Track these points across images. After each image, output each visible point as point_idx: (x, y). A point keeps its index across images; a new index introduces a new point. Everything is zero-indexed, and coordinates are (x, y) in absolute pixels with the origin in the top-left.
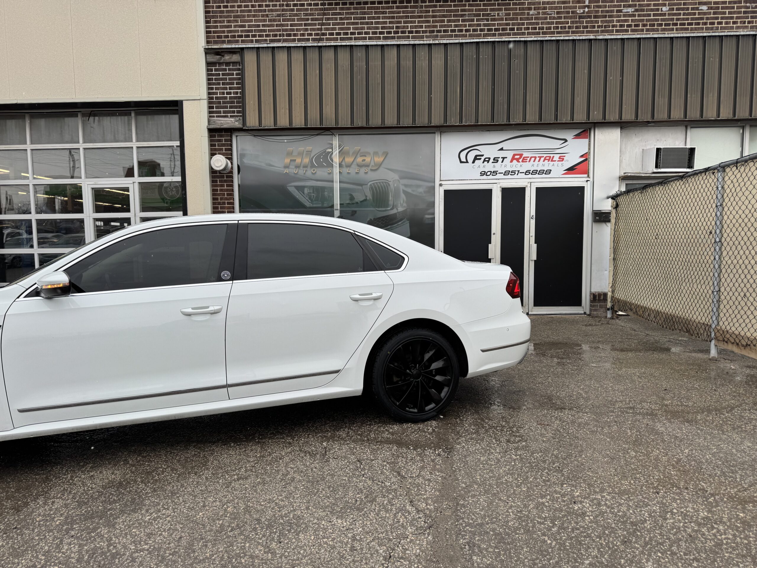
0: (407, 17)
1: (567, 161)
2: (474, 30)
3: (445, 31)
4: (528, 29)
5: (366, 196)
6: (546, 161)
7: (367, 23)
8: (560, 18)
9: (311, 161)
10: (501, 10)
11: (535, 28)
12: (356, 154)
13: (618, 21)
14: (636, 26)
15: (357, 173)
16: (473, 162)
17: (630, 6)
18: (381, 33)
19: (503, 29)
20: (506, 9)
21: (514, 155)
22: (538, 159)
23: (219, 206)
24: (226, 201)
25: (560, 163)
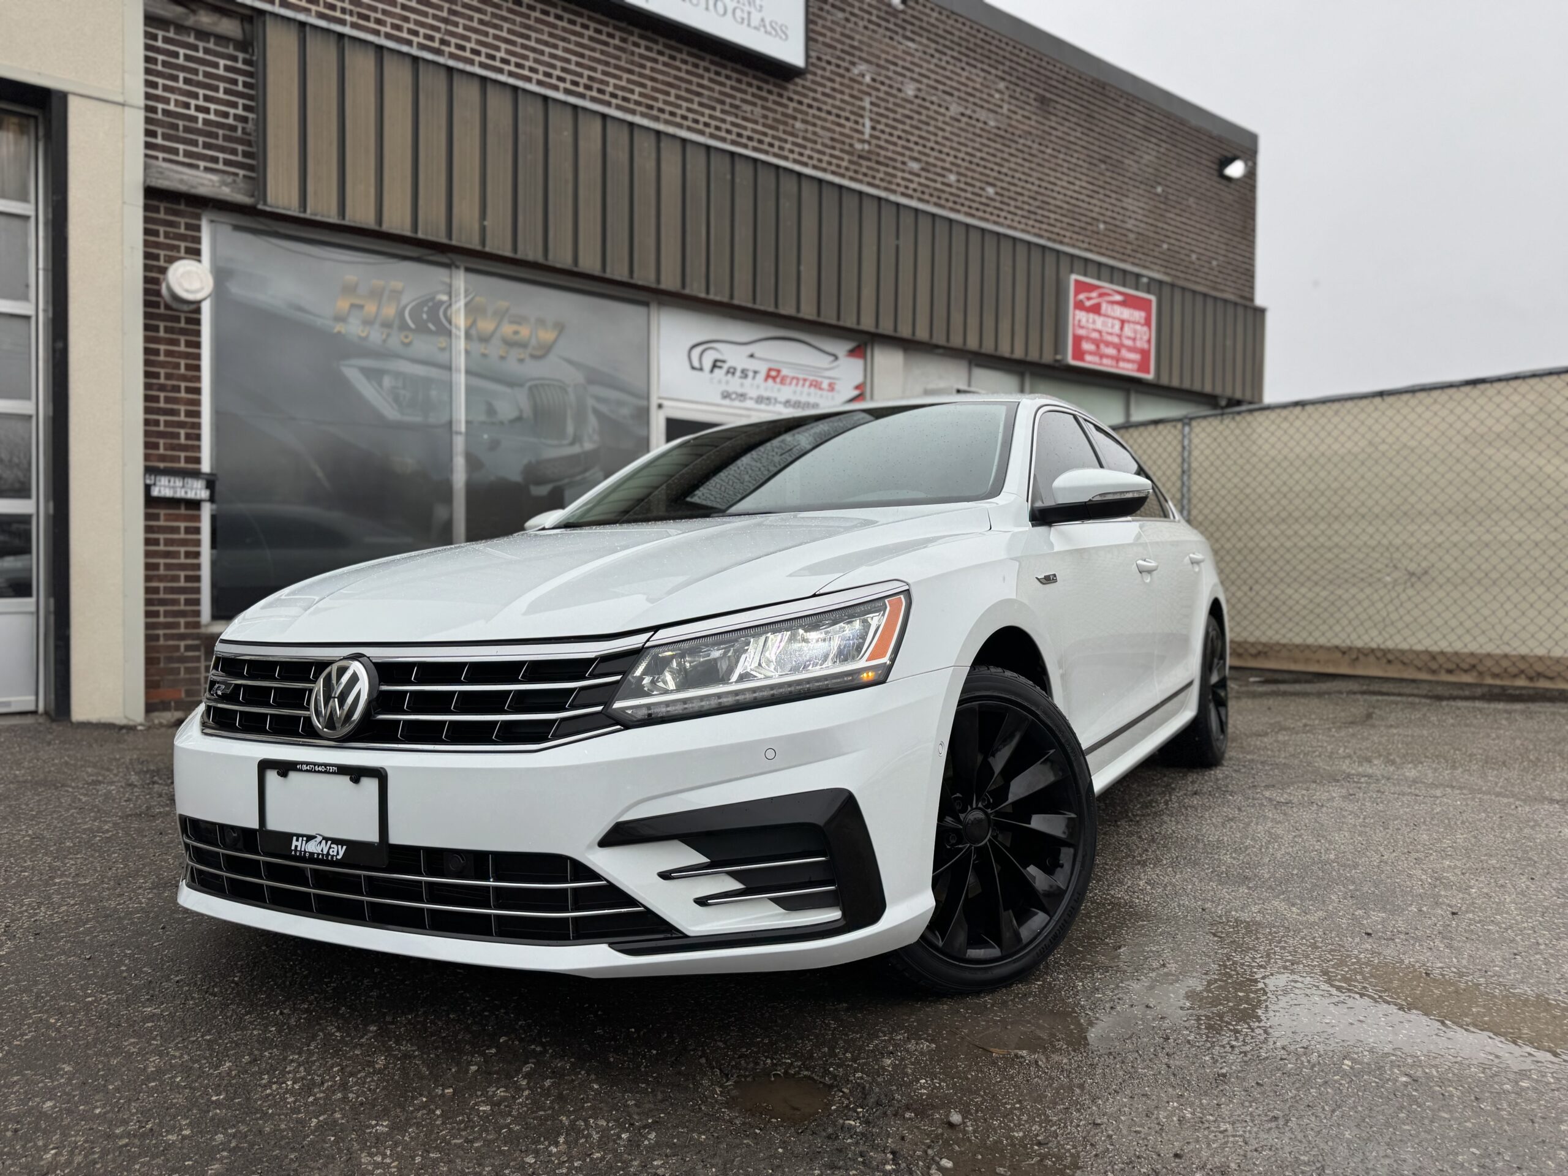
0: (607, 64)
1: (839, 392)
2: (718, 128)
3: (672, 114)
4: (792, 151)
5: (521, 411)
6: (812, 386)
7: (534, 50)
8: (834, 148)
9: (401, 314)
10: (755, 104)
11: (801, 154)
12: (501, 316)
13: (903, 179)
14: (923, 193)
15: (502, 358)
16: (712, 371)
17: (915, 160)
18: (560, 79)
19: (760, 142)
20: (763, 107)
21: (770, 370)
22: (800, 381)
23: (162, 395)
24: (183, 385)
25: (830, 394)
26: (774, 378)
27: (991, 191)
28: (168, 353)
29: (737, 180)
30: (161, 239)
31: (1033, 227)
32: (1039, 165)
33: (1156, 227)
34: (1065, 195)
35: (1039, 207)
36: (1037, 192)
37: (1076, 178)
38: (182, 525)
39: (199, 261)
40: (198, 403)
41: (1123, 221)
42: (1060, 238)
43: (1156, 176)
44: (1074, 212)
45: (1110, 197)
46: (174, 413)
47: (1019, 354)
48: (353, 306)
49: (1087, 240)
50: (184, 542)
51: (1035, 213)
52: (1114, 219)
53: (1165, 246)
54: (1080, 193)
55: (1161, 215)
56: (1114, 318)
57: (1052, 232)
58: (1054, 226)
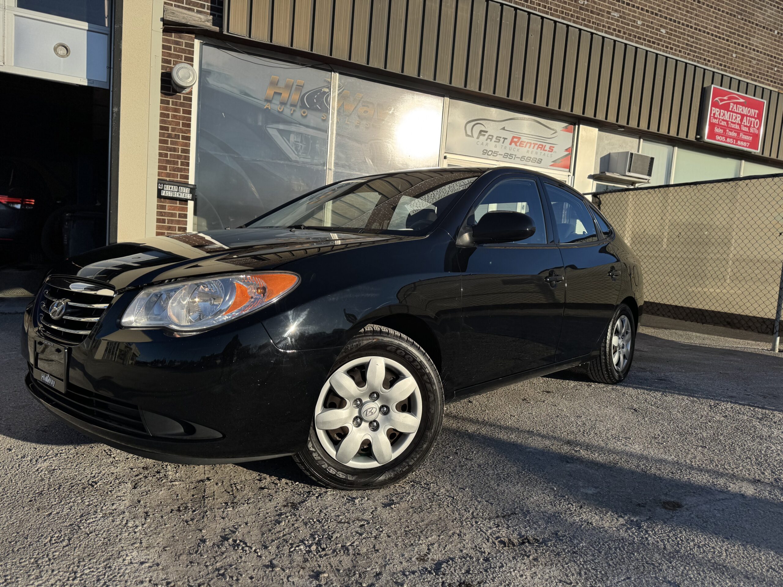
1: (556, 152)
6: (539, 149)
9: (302, 99)
12: (358, 101)
13: (608, 23)
14: (619, 31)
15: (357, 126)
16: (478, 138)
17: (616, 11)
21: (514, 137)
22: (532, 145)
23: (169, 139)
24: (181, 134)
25: (550, 153)
26: (516, 143)
27: (663, 31)
28: (174, 117)
29: (503, 21)
30: (172, 52)
31: (689, 54)
32: (696, 15)
33: (771, 56)
34: (712, 35)
35: (693, 42)
36: (693, 33)
37: (720, 24)
38: (178, 212)
39: (192, 65)
40: (188, 145)
41: (748, 52)
42: (707, 62)
43: (775, 23)
44: (717, 46)
45: (742, 37)
46: (175, 150)
47: (673, 133)
48: (275, 93)
49: (723, 64)
50: (178, 222)
51: (692, 46)
52: (743, 50)
53: (776, 69)
54: (723, 34)
55: (775, 49)
56: (737, 113)
57: (701, 58)
58: (703, 55)
